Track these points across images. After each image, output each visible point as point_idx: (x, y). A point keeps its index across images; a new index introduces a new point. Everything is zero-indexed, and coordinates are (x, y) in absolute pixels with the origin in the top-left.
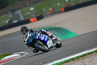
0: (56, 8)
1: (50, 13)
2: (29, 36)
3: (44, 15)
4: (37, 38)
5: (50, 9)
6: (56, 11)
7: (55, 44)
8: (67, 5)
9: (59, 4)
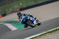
0: (14, 9)
1: (10, 12)
2: (23, 17)
3: (7, 13)
4: (28, 19)
5: (11, 9)
6: (15, 11)
8: (21, 7)
9: (16, 6)
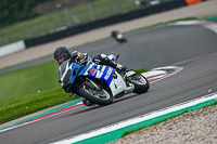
2: (67, 69)
4: (86, 74)
7: (132, 86)
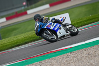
4: (46, 27)
7: (69, 33)
